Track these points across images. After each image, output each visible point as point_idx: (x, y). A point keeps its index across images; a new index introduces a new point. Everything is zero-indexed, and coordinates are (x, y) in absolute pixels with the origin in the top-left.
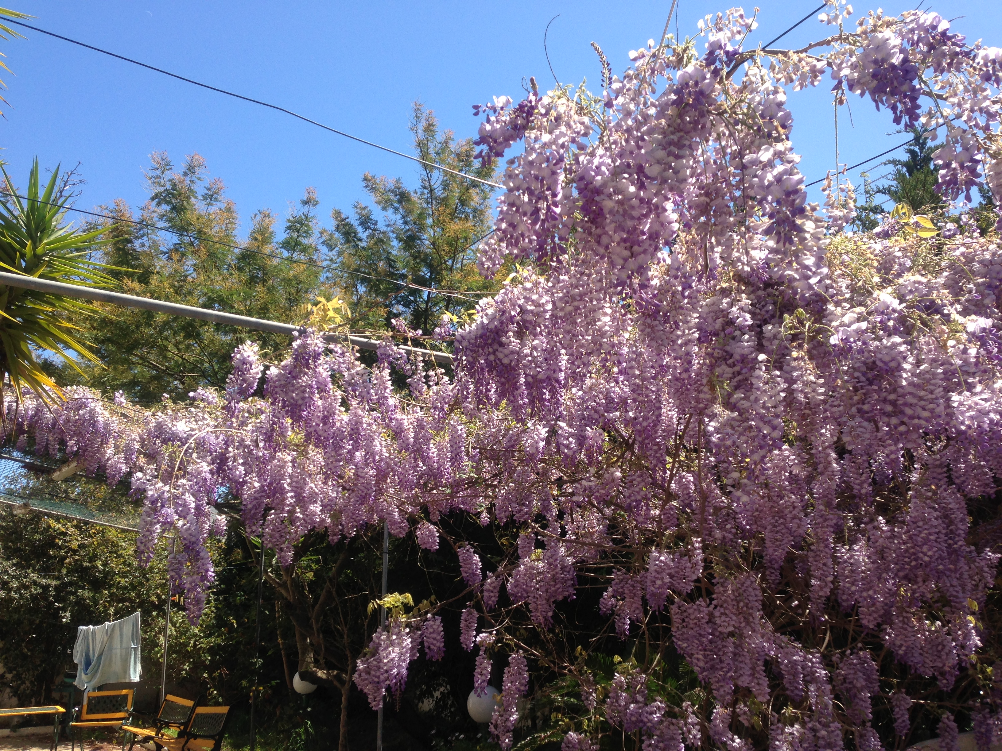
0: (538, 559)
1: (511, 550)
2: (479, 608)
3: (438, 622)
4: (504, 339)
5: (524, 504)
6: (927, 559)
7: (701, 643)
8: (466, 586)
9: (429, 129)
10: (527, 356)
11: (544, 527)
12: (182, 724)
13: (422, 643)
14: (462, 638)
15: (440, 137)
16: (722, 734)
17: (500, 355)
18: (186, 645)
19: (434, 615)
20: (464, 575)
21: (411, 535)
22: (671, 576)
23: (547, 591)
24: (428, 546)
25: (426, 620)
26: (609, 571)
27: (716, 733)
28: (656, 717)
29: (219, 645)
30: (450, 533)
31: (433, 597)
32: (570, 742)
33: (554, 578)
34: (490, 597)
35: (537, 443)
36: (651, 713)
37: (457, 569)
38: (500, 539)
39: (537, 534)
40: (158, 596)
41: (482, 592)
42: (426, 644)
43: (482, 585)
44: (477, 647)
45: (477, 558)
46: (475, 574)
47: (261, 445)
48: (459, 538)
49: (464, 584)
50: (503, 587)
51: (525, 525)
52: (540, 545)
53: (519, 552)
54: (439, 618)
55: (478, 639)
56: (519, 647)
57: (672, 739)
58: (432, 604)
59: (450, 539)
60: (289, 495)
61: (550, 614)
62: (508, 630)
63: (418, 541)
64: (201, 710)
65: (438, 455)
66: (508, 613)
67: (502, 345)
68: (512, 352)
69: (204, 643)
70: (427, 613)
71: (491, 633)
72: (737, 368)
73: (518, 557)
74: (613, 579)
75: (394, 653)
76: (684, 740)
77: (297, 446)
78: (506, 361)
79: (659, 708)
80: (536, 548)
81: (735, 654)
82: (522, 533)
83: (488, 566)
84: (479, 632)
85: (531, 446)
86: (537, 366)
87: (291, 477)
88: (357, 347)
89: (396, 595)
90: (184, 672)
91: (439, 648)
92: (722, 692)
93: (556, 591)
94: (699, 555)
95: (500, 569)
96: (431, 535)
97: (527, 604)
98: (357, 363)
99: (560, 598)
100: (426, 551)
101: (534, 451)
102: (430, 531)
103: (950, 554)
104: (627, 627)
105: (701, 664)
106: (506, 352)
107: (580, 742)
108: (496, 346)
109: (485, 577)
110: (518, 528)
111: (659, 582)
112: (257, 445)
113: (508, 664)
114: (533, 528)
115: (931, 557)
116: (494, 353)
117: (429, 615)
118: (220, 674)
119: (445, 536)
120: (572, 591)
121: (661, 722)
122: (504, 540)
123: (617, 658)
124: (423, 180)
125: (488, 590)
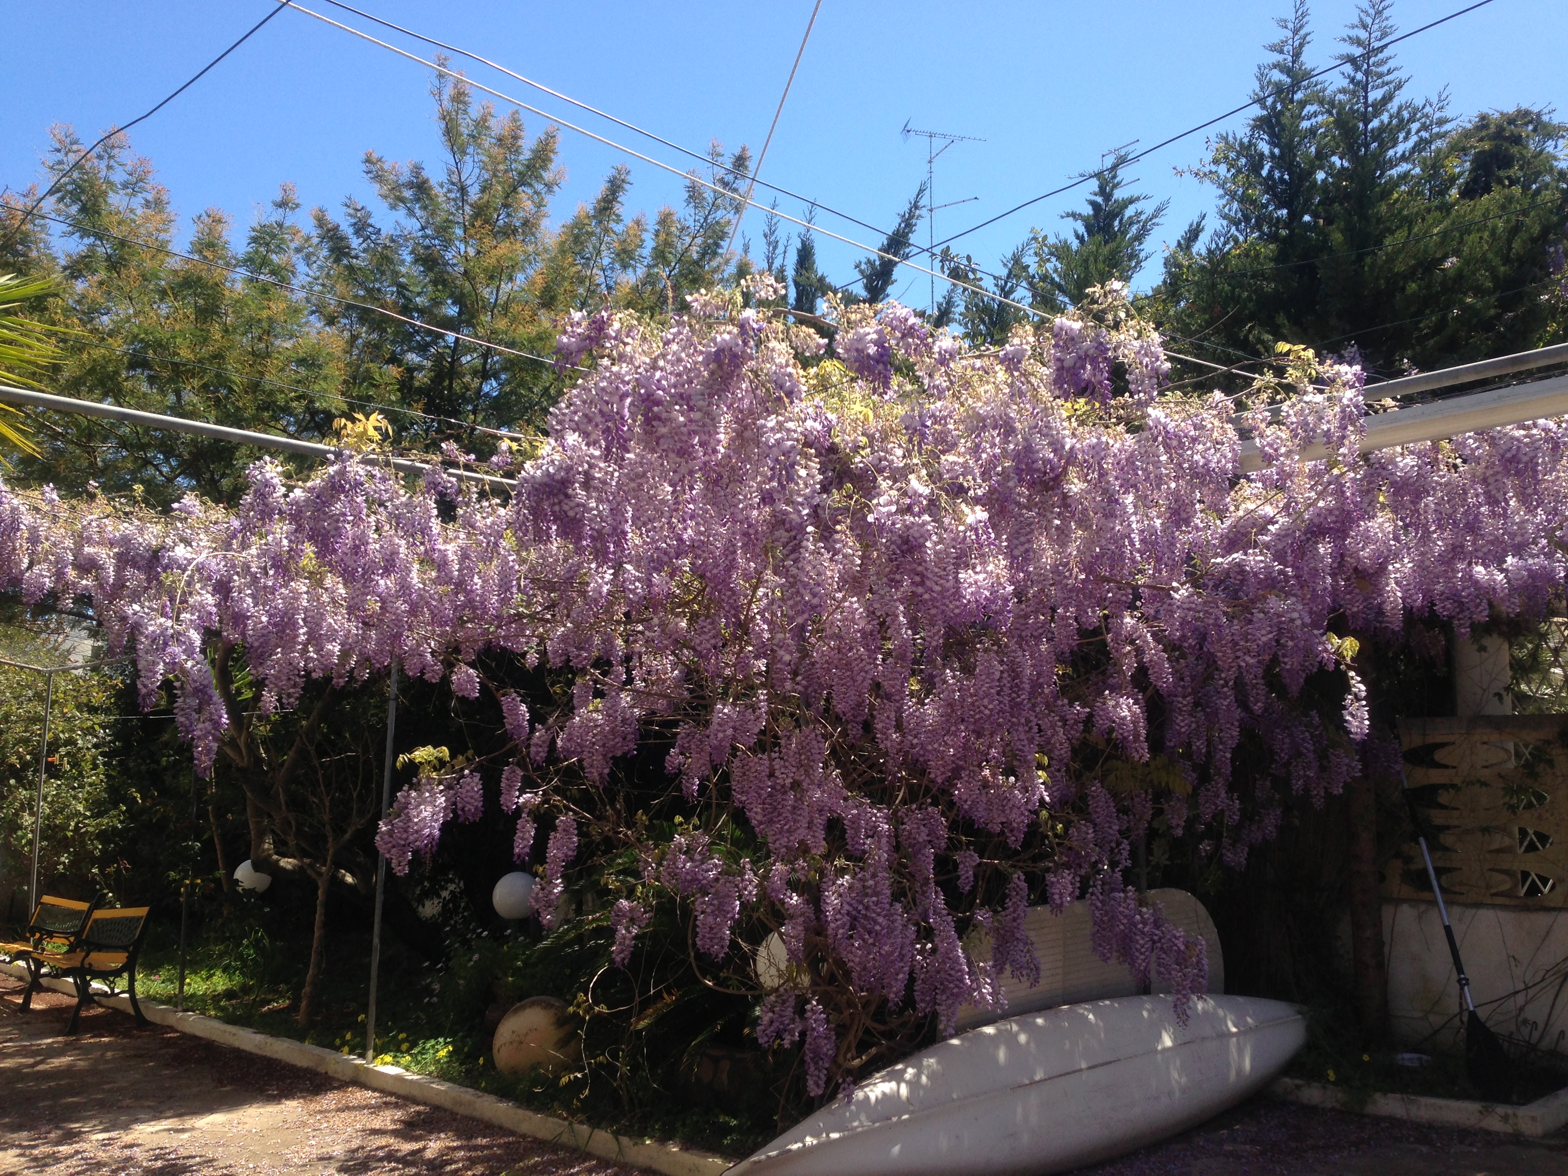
0: (597, 710)
1: (565, 699)
2: (521, 764)
3: (476, 779)
4: (570, 491)
5: (582, 649)
6: (987, 712)
7: (760, 796)
8: (511, 739)
9: (459, 97)
10: (592, 509)
11: (604, 674)
12: (72, 934)
13: (455, 804)
14: (502, 800)
15: (475, 112)
16: (778, 891)
17: (566, 508)
18: (64, 827)
19: (471, 772)
20: (508, 727)
21: (445, 680)
22: (735, 728)
23: (604, 745)
24: (466, 694)
25: (463, 776)
26: (675, 724)
27: (773, 890)
28: (711, 874)
29: (115, 828)
30: (492, 678)
31: (470, 753)
32: (620, 910)
33: (613, 731)
34: (538, 753)
35: (601, 586)
36: (708, 871)
37: (500, 718)
38: (552, 685)
39: (596, 682)
40: (20, 757)
41: (528, 746)
42: (460, 805)
43: (529, 739)
44: (519, 809)
45: (524, 708)
46: (521, 726)
47: (271, 572)
48: (503, 685)
49: (507, 737)
50: (553, 742)
51: (583, 671)
52: (599, 694)
53: (575, 701)
54: (478, 776)
55: (521, 800)
56: (568, 809)
57: (728, 896)
58: (468, 759)
59: (493, 685)
60: (302, 631)
61: (607, 771)
62: (556, 790)
63: (453, 687)
64: (98, 914)
65: (483, 587)
66: (557, 772)
67: (568, 496)
68: (578, 505)
69: (91, 826)
70: (462, 770)
71: (536, 794)
72: (793, 533)
73: (573, 708)
74: (678, 733)
75: (426, 812)
76: (740, 897)
77: (311, 573)
78: (571, 514)
79: (716, 866)
80: (595, 697)
81: (794, 808)
82: (579, 681)
83: (536, 718)
84: (522, 792)
85: (594, 590)
86: (602, 521)
87: (306, 610)
88: (401, 474)
89: (429, 748)
90: (61, 867)
91: (476, 808)
92: (777, 845)
93: (614, 746)
94: (764, 707)
95: (551, 720)
96: (470, 680)
97: (580, 761)
98: (402, 492)
99: (619, 753)
100: (463, 700)
101: (597, 596)
102: (468, 675)
103: (1012, 708)
104: (695, 788)
105: (759, 817)
106: (572, 504)
107: (632, 909)
108: (562, 497)
109: (533, 730)
110: (575, 675)
111: (720, 735)
112: (266, 574)
113: (555, 829)
114: (592, 674)
115: (991, 710)
116: (560, 503)
117: (467, 772)
118: (118, 870)
119: (486, 681)
120: (633, 746)
121: (716, 880)
122: (557, 689)
123: (678, 819)
124: (450, 173)
125: (536, 745)
